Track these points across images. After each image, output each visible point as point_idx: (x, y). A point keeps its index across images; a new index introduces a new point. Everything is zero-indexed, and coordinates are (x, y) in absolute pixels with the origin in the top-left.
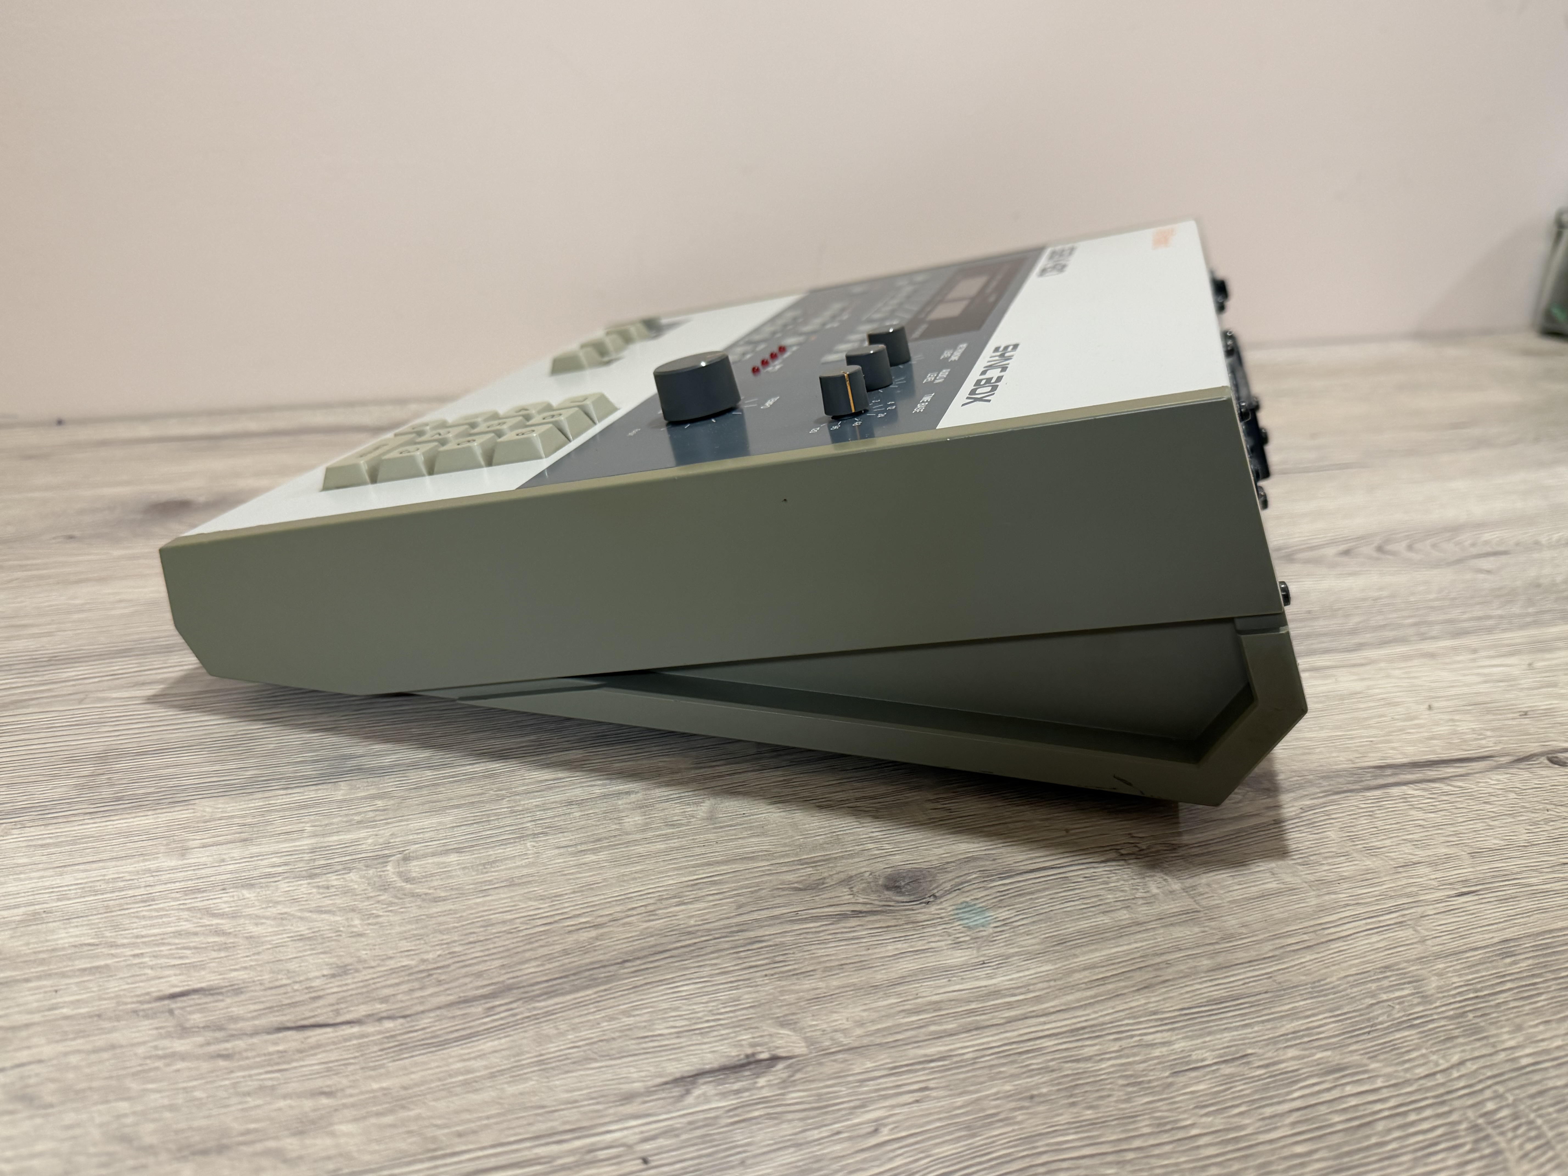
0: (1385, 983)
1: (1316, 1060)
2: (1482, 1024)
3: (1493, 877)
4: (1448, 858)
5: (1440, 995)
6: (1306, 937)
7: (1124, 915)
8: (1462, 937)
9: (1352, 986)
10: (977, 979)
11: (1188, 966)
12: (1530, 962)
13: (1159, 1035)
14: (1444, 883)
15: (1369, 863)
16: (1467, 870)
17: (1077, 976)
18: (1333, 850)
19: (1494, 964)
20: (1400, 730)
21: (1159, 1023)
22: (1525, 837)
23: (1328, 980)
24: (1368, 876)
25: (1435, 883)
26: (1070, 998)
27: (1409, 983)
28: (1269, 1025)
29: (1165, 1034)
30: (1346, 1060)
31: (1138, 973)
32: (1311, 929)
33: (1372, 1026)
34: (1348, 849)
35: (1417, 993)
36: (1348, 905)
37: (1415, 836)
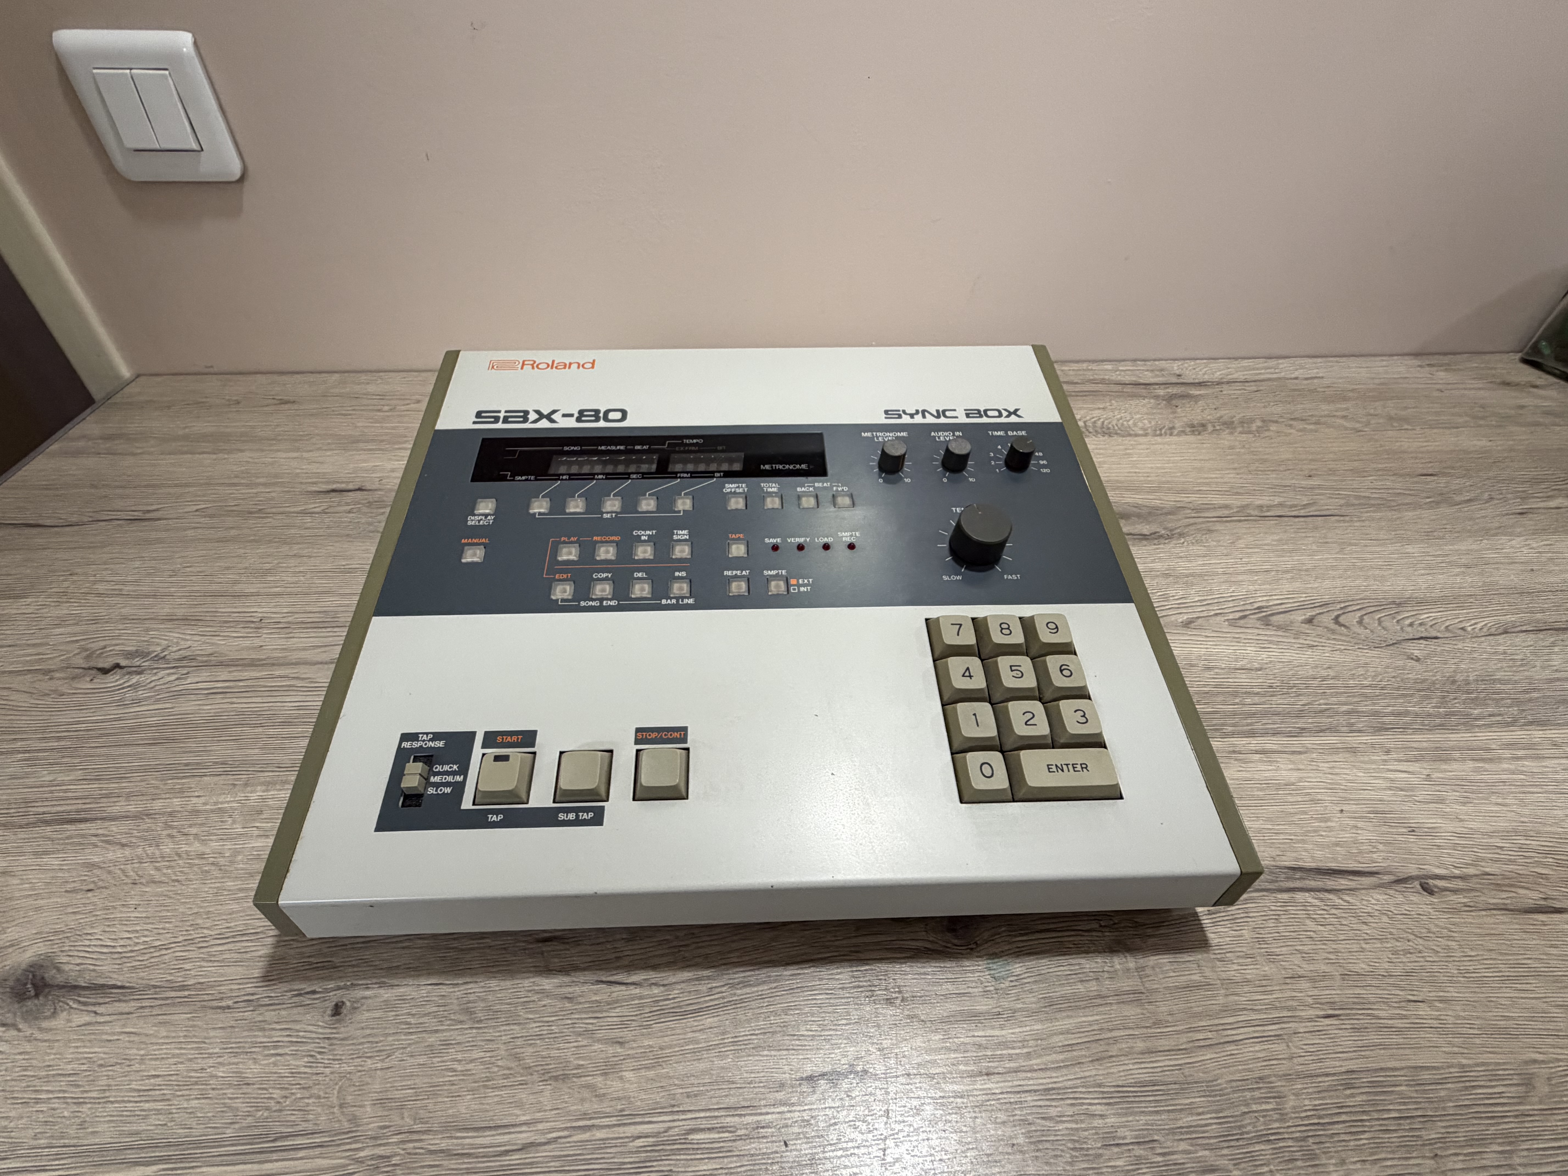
0: (1257, 1094)
1: (1197, 1157)
2: (1318, 1151)
3: (1354, 1003)
4: (1325, 976)
5: (1293, 1115)
6: (1210, 1035)
7: (1093, 986)
8: (1320, 1060)
9: (1234, 1092)
10: (993, 1028)
11: (1129, 1045)
12: (1364, 1097)
13: (1098, 1107)
14: (1318, 1002)
15: (1268, 969)
16: (1335, 993)
17: (1056, 1039)
18: (1244, 949)
19: (1338, 1093)
20: (1315, 831)
21: (1101, 1096)
22: (1386, 966)
23: (1219, 1082)
24: (1264, 983)
25: (1310, 1000)
26: (1049, 1058)
27: (1274, 1098)
28: (1172, 1115)
29: (1103, 1108)
30: (1217, 1163)
31: (1094, 1045)
32: (1215, 1028)
33: (1241, 1134)
34: (1254, 951)
35: (1277, 1109)
36: (1245, 1009)
37: (1306, 948)
